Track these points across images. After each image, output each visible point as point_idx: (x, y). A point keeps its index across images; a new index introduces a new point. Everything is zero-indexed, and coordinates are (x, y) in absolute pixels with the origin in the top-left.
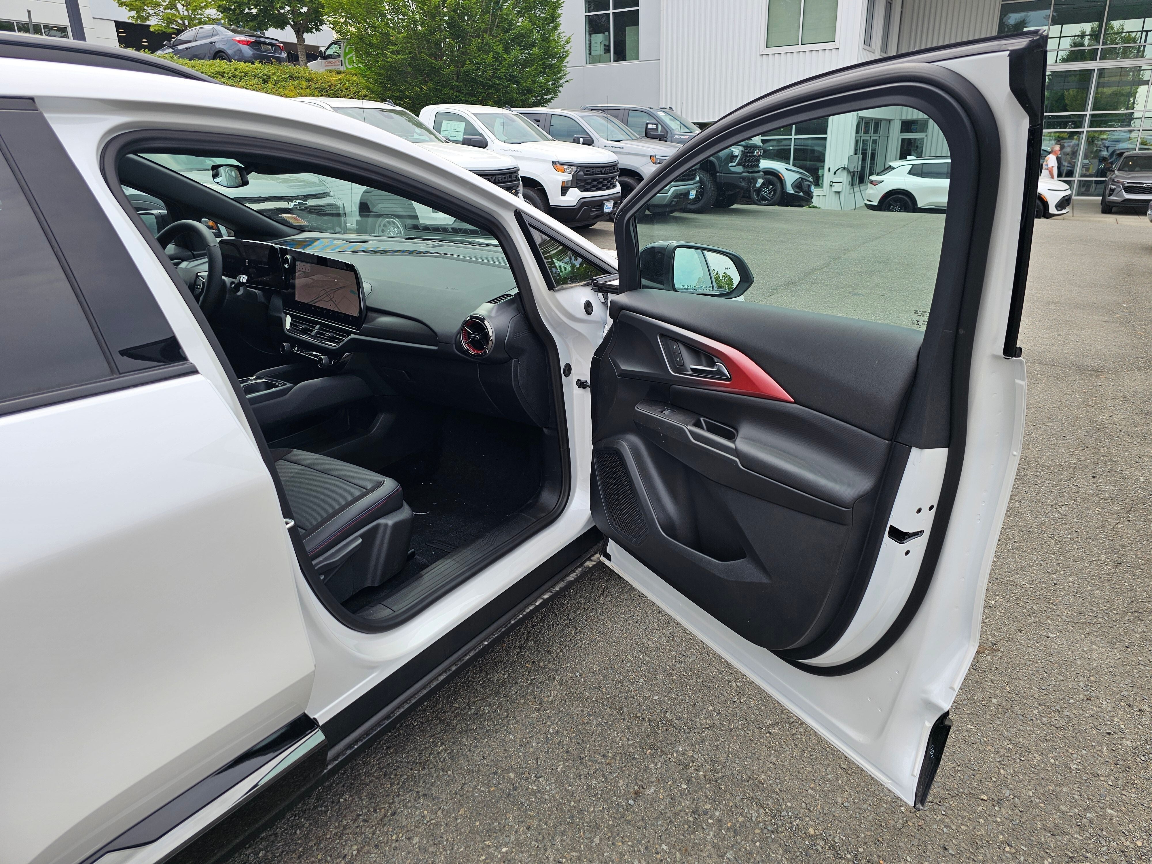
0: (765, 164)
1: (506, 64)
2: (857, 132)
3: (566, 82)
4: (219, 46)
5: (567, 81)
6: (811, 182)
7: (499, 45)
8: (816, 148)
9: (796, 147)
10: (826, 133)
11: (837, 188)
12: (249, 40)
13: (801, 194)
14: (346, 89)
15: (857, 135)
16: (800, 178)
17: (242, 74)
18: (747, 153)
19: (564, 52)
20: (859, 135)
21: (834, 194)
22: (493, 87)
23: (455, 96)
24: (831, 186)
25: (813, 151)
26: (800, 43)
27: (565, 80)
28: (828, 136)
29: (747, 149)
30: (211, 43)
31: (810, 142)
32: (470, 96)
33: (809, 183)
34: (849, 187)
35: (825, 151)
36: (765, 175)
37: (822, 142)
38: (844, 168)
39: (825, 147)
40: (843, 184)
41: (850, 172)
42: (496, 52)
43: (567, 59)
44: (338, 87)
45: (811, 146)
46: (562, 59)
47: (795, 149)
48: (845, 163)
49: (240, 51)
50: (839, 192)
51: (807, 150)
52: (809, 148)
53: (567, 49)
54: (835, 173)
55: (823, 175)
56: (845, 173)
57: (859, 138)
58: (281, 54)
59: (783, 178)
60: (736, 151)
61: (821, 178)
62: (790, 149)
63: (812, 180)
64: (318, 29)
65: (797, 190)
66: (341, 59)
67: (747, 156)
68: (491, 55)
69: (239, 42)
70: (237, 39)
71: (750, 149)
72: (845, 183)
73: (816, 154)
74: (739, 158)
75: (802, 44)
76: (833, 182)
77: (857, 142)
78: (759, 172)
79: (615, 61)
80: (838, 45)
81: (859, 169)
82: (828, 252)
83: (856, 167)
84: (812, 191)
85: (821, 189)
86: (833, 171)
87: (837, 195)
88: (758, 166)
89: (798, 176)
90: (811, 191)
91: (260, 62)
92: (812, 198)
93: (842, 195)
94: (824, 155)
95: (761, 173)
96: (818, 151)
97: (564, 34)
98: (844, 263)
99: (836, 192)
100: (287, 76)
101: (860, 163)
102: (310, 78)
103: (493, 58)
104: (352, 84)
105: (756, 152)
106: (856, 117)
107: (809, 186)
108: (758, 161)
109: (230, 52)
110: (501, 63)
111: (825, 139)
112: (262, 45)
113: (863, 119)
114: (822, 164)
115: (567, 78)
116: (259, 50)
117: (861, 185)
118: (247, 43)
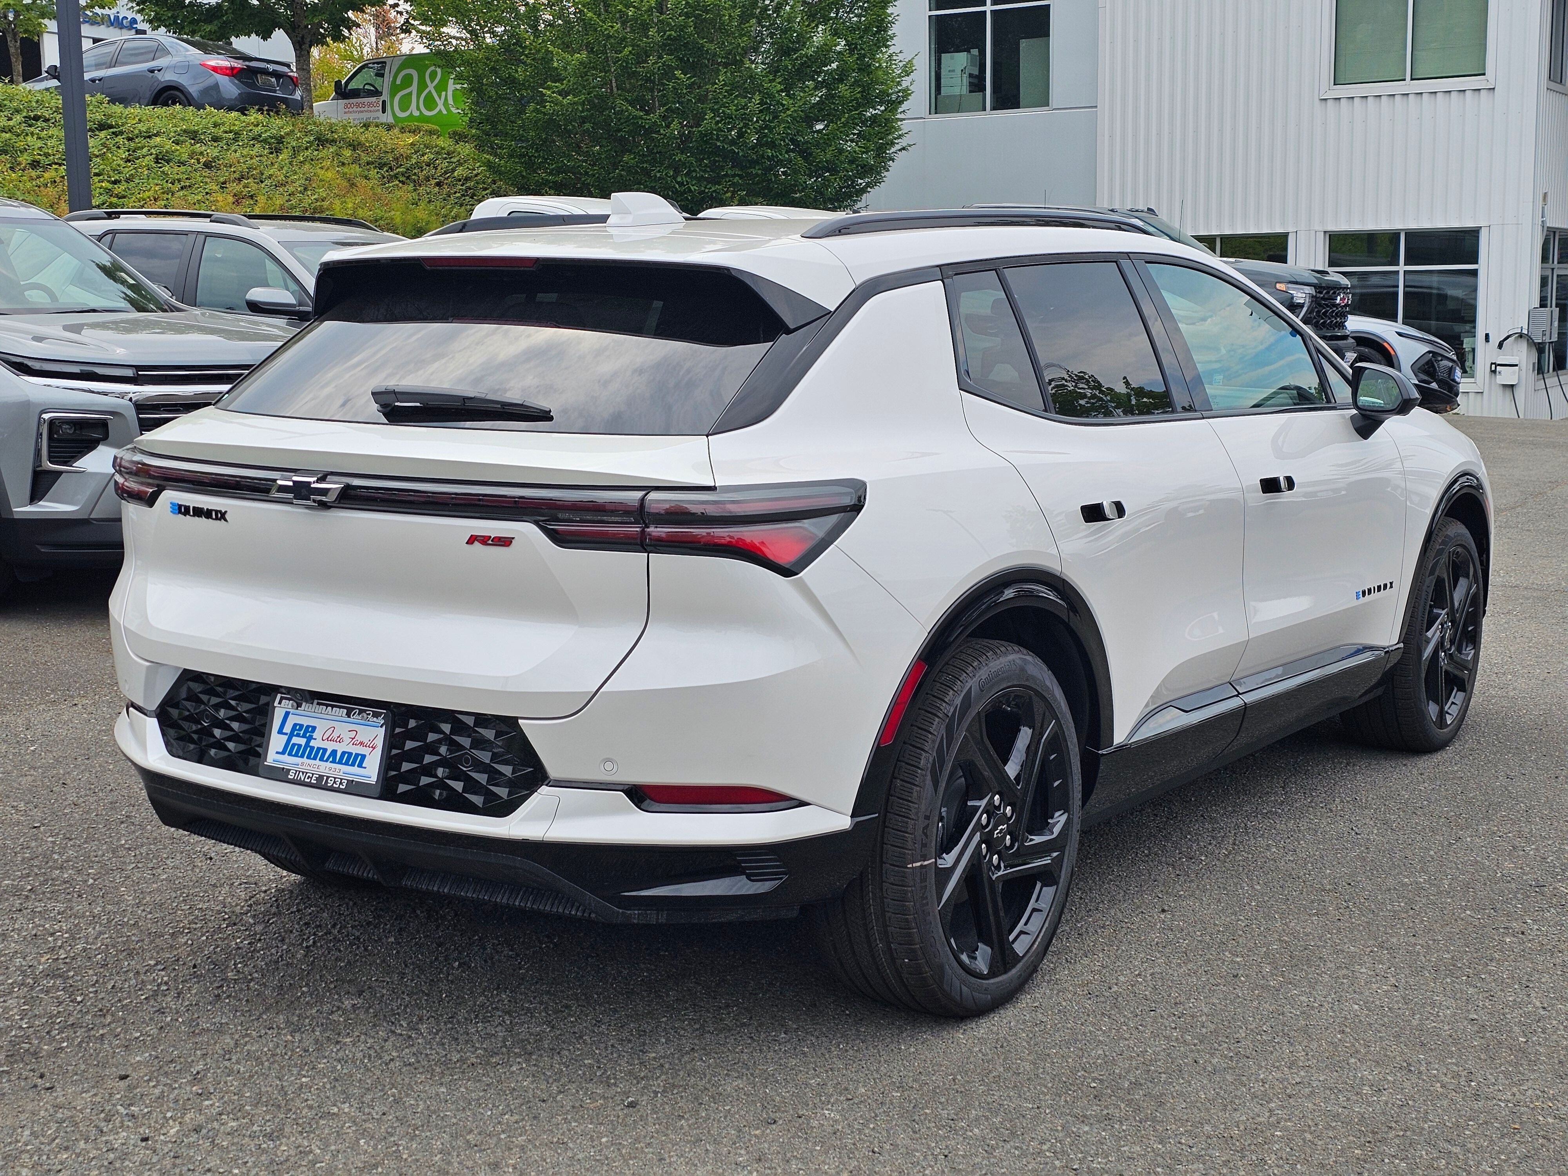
0: (1356, 323)
1: (787, 116)
2: (1545, 259)
3: (900, 150)
4: (167, 77)
5: (904, 149)
6: (1452, 360)
7: (774, 80)
8: (1451, 292)
9: (1407, 289)
10: (1476, 262)
11: (1507, 376)
12: (236, 65)
13: (1434, 385)
14: (428, 165)
15: (1545, 265)
16: (1429, 352)
17: (231, 135)
18: (1323, 299)
19: (899, 92)
20: (1550, 265)
21: (1500, 391)
22: (758, 163)
23: (678, 183)
24: (1494, 372)
25: (1443, 298)
26: (1408, 77)
27: (898, 147)
28: (1482, 266)
29: (1321, 293)
30: (152, 71)
31: (1435, 280)
32: (709, 183)
33: (1451, 364)
34: (1532, 376)
35: (1475, 299)
36: (1358, 345)
37: (1468, 279)
38: (1521, 336)
39: (1475, 289)
40: (1520, 370)
41: (1535, 344)
42: (767, 93)
43: (904, 106)
44: (414, 161)
45: (1438, 289)
46: (894, 105)
47: (1406, 294)
48: (1522, 323)
49: (216, 86)
50: (1512, 386)
51: (1430, 294)
52: (1435, 291)
53: (904, 84)
54: (1500, 346)
55: (1474, 350)
56: (1523, 345)
57: (1549, 273)
58: (293, 92)
59: (1392, 353)
60: (1300, 295)
61: (1470, 357)
62: (1397, 294)
63: (1455, 358)
64: (338, 37)
65: (1426, 378)
66: (382, 98)
67: (1320, 305)
68: (757, 98)
69: (215, 69)
70: (213, 63)
71: (1328, 293)
72: (1523, 365)
73: (1451, 305)
74: (1305, 309)
75: (1412, 79)
76: (1497, 365)
77: (1544, 281)
78: (1345, 337)
79: (994, 108)
80: (1492, 81)
81: (1555, 338)
82: (1518, 485)
83: (1548, 333)
84: (1458, 380)
85: (1472, 380)
86: (1495, 340)
87: (1508, 392)
88: (1342, 326)
89: (1424, 348)
90: (1454, 380)
91: (259, 110)
92: (1457, 395)
93: (1520, 393)
94: (1473, 308)
95: (1351, 340)
96: (1456, 299)
97: (901, 57)
98: (1553, 502)
99: (1504, 386)
100: (312, 138)
101: (1556, 324)
102: (356, 143)
103: (762, 103)
104: (438, 153)
105: (1339, 298)
106: (1540, 228)
107: (1451, 370)
108: (1344, 315)
109: (194, 90)
110: (776, 117)
111: (1474, 273)
112: (259, 76)
113: (1554, 232)
114: (1468, 327)
115: (903, 142)
116: (253, 86)
117: (1560, 372)
118: (232, 72)
